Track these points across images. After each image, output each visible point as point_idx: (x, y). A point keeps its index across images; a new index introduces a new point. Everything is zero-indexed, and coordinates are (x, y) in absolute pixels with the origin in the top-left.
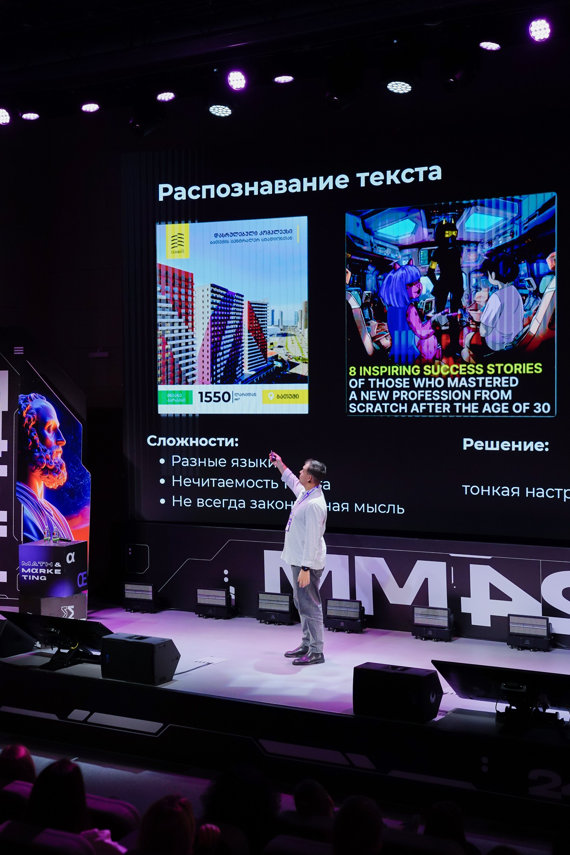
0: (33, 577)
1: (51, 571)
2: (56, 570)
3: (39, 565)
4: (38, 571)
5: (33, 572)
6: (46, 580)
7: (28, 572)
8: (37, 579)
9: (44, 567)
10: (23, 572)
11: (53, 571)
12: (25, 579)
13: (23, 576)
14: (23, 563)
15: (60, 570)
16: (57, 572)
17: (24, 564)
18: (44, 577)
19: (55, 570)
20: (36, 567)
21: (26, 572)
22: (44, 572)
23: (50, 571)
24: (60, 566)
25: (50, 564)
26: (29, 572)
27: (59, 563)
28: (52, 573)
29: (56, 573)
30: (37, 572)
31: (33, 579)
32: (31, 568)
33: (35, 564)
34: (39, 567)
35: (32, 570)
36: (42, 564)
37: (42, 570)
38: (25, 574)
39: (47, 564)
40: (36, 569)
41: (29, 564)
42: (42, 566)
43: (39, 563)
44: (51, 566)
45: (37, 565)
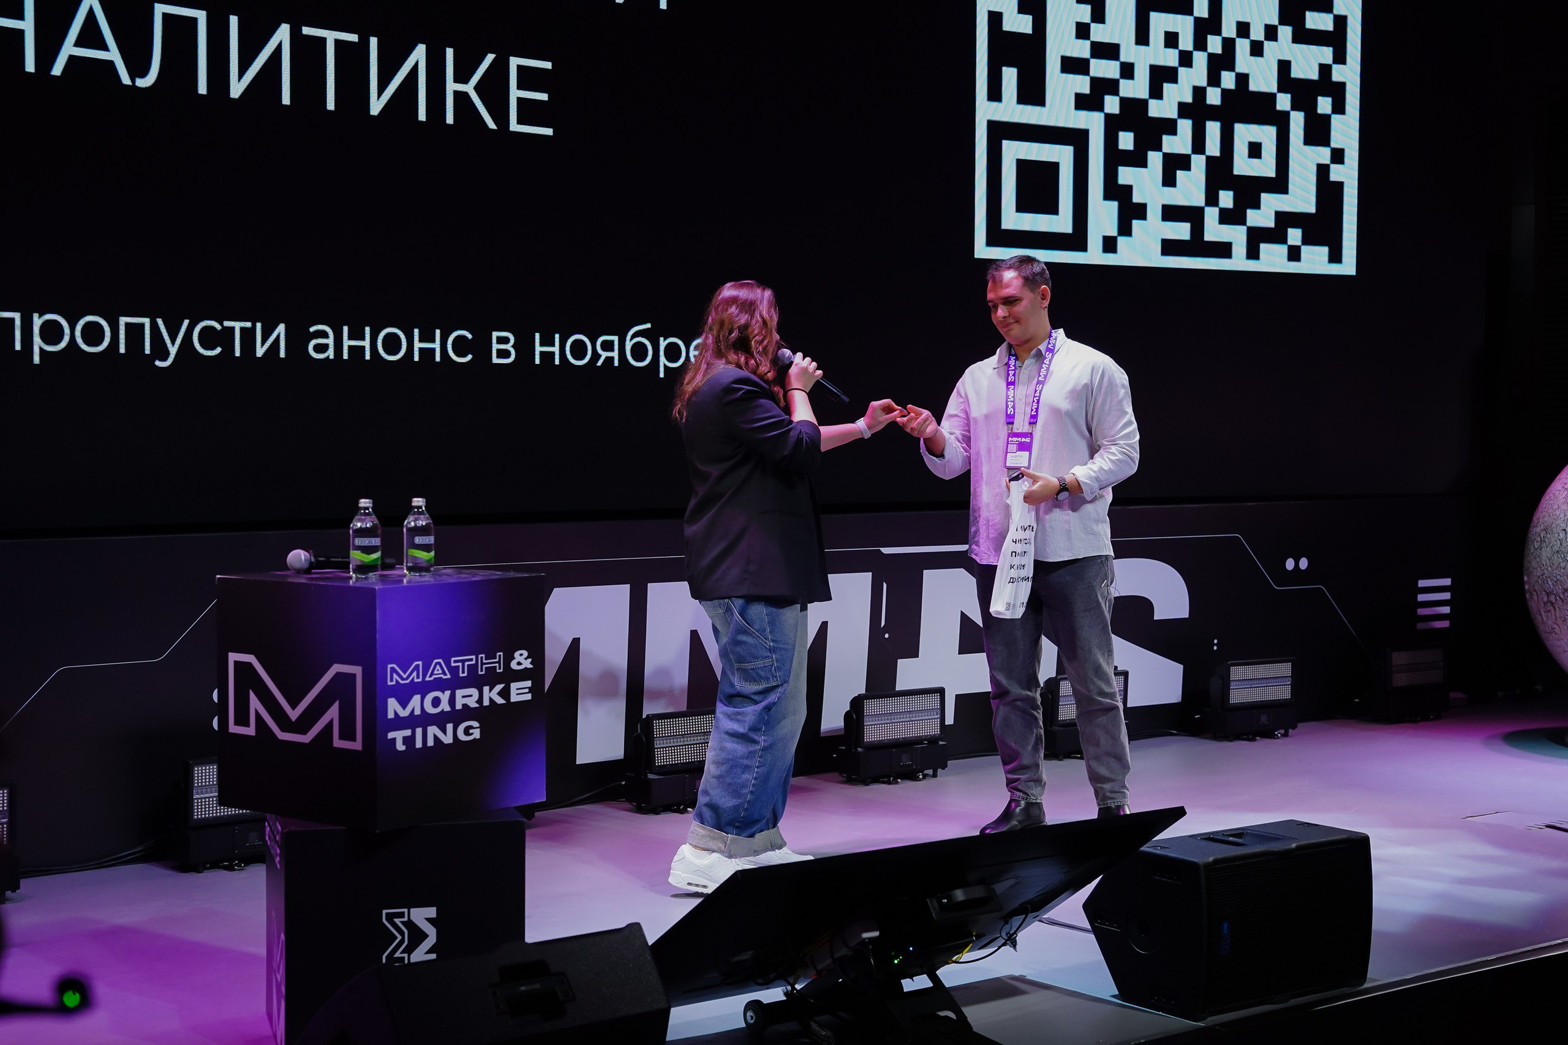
0: (433, 730)
1: (499, 694)
2: (514, 686)
3: (454, 671)
4: (452, 701)
5: (430, 710)
6: (478, 737)
7: (413, 711)
8: (448, 739)
9: (476, 681)
10: (391, 715)
11: (505, 693)
12: (400, 747)
13: (391, 735)
15: (529, 684)
16: (520, 692)
17: (395, 675)
18: (471, 727)
19: (512, 685)
20: (440, 685)
21: (404, 713)
22: (472, 703)
23: (492, 694)
24: (527, 664)
25: (491, 663)
26: (418, 712)
27: (525, 653)
28: (500, 701)
29: (514, 698)
30: (447, 708)
31: (430, 743)
32: (423, 689)
33: (438, 671)
34: (454, 684)
35: (430, 696)
36: (467, 663)
37: (463, 697)
38: (399, 723)
39: (482, 664)
40: (443, 693)
41: (415, 674)
42: (465, 675)
43: (453, 664)
44: (500, 669)
45: (445, 674)
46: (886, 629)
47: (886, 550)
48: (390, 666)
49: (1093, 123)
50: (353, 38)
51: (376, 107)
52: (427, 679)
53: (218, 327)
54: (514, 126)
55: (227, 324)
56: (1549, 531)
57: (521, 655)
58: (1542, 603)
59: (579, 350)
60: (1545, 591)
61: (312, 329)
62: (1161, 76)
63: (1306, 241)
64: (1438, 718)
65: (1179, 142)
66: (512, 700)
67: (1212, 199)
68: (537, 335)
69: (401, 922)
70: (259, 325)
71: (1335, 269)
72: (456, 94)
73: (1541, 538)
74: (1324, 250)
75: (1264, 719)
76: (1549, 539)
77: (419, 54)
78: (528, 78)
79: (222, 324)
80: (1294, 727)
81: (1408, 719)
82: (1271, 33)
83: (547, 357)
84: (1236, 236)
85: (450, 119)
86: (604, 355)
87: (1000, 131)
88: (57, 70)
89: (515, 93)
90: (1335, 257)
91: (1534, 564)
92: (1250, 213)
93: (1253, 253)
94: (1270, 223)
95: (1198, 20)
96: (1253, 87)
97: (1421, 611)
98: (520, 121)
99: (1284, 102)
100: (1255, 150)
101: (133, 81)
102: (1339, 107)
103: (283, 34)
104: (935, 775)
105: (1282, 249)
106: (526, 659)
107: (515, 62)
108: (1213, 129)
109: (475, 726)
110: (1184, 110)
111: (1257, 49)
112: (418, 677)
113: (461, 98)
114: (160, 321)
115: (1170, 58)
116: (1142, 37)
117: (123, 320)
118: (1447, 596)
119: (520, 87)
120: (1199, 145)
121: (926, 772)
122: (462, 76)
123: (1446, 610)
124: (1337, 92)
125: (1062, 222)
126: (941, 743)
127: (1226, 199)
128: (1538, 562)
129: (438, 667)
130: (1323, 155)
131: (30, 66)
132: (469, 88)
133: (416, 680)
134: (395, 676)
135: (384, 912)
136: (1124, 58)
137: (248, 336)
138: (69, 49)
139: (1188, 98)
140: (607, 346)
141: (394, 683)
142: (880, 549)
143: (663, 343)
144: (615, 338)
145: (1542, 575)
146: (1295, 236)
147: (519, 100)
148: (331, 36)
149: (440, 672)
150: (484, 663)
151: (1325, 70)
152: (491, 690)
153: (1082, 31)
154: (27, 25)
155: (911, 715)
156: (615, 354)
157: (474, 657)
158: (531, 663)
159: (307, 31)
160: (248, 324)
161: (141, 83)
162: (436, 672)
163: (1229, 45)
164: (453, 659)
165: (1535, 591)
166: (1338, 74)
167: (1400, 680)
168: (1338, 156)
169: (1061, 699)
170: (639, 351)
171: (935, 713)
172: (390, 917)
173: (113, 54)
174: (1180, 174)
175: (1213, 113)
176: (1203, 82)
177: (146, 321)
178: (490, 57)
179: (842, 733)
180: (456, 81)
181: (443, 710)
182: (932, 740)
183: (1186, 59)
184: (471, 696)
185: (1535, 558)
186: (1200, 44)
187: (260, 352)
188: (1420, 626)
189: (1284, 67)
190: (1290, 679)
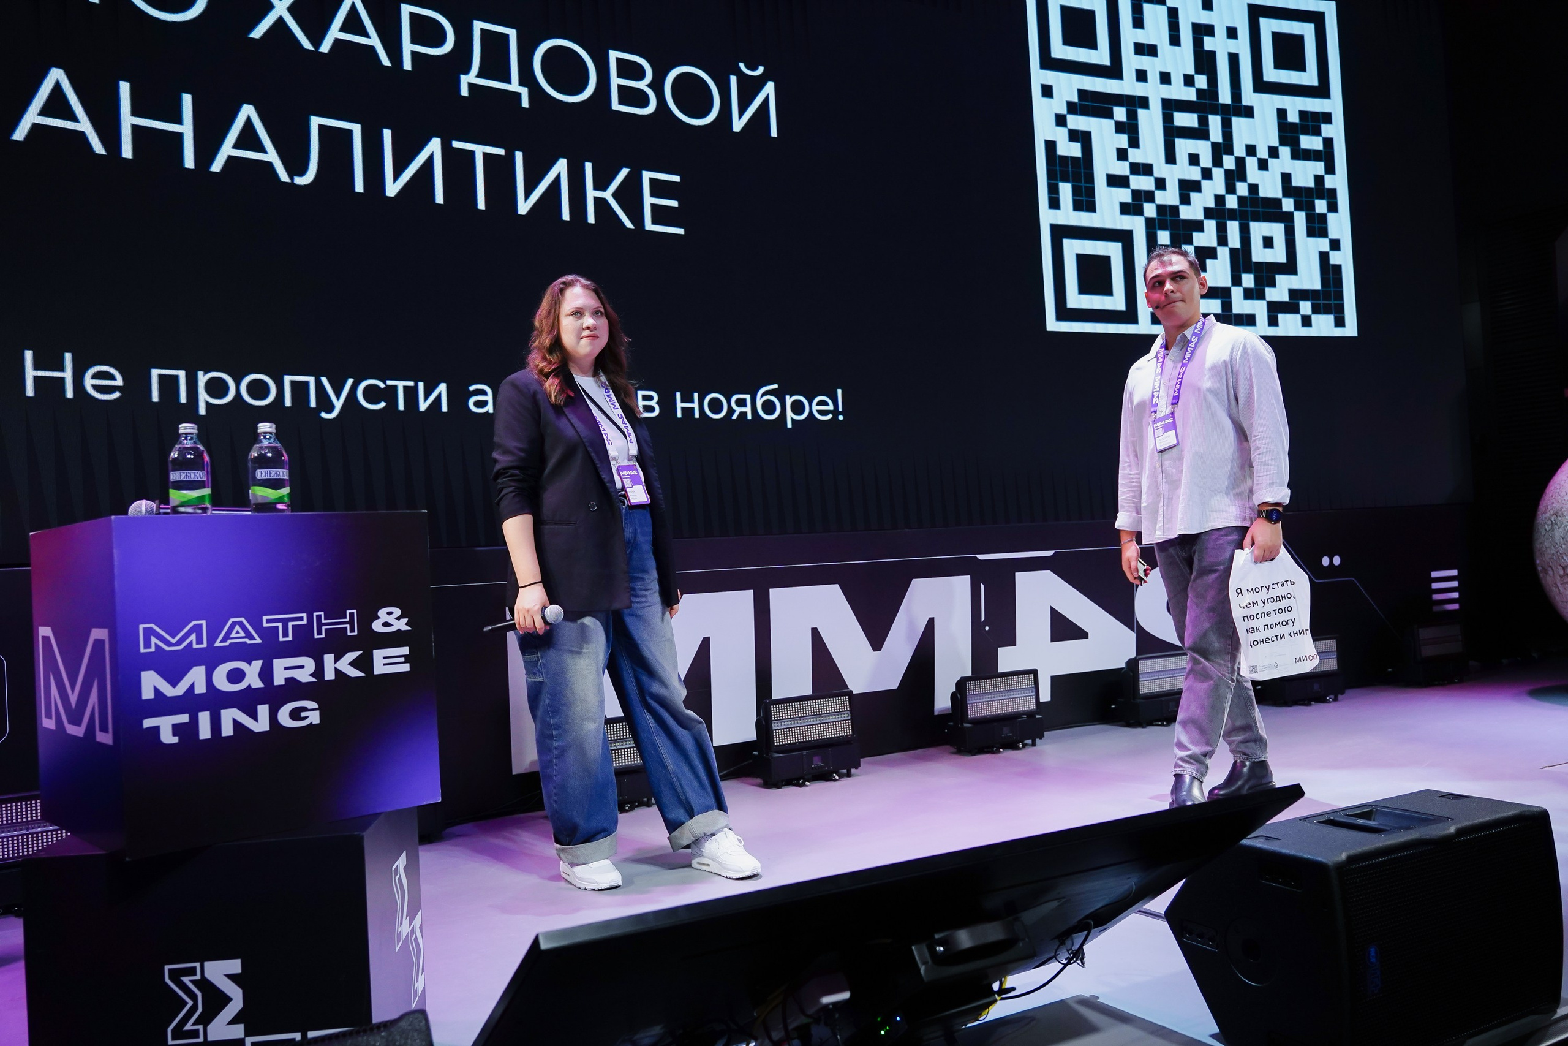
0: (229, 716)
1: (352, 664)
2: (378, 655)
3: (269, 634)
4: (266, 673)
5: (225, 686)
6: (317, 721)
7: (192, 687)
8: (261, 725)
10: (147, 694)
11: (364, 663)
12: (168, 737)
13: (148, 723)
14: (149, 633)
15: (405, 650)
16: (390, 662)
18: (305, 709)
19: (375, 652)
20: (245, 653)
21: (173, 692)
22: (305, 676)
23: (339, 665)
24: (402, 625)
25: (336, 624)
26: (201, 689)
27: (397, 612)
28: (354, 673)
29: (379, 669)
30: (257, 684)
31: (227, 730)
32: (211, 659)
33: (239, 633)
34: (269, 651)
35: (223, 669)
36: (291, 624)
37: (286, 668)
38: (162, 705)
39: (320, 625)
40: (250, 664)
41: (193, 637)
42: (290, 638)
43: (265, 625)
44: (352, 630)
45: (252, 638)
46: (985, 623)
47: (981, 557)
48: (141, 627)
49: (1136, 225)
50: (501, 152)
51: (524, 207)
52: (217, 644)
53: (382, 385)
54: (649, 226)
55: (390, 383)
56: (1559, 514)
57: (390, 613)
58: (1558, 577)
59: (716, 406)
60: (1560, 566)
61: (472, 388)
62: (1188, 188)
63: (1316, 310)
64: (1461, 681)
65: (1207, 237)
66: (376, 672)
67: (1236, 281)
68: (678, 395)
69: (192, 981)
70: (421, 385)
71: (1339, 332)
72: (596, 199)
73: (1552, 521)
74: (1331, 318)
75: (1316, 687)
76: (1560, 521)
77: (561, 167)
78: (658, 188)
79: (385, 383)
80: (1342, 693)
81: (1436, 683)
82: (1274, 152)
83: (688, 412)
84: (1259, 308)
85: (591, 219)
86: (738, 410)
87: (1060, 233)
88: (217, 166)
89: (648, 200)
90: (1340, 322)
91: (1547, 544)
92: (1268, 290)
93: (1273, 322)
94: (1285, 298)
95: (1215, 145)
96: (1262, 194)
97: (1436, 597)
98: (654, 222)
99: (1288, 205)
100: (1268, 242)
101: (292, 178)
102: (1333, 207)
103: (434, 146)
104: (1034, 744)
105: (1297, 318)
106: (398, 619)
107: (647, 176)
108: (1233, 228)
109: (309, 708)
110: (1208, 213)
111: (1263, 165)
112: (200, 641)
113: (600, 203)
114: (324, 380)
115: (1195, 174)
116: (1171, 158)
117: (288, 379)
118: (1455, 584)
119: (653, 195)
120: (1223, 240)
121: (1026, 742)
122: (601, 185)
123: (1456, 595)
124: (1331, 196)
125: (1116, 301)
126: (1038, 716)
127: (1248, 280)
128: (1551, 542)
129: (237, 628)
130: (1323, 244)
131: (189, 162)
132: (608, 195)
133: (195, 646)
134: (154, 640)
135: (167, 968)
136: (1156, 174)
137: (411, 393)
138: (227, 149)
139: (1211, 204)
140: (741, 403)
141: (153, 649)
142: (977, 556)
143: (789, 400)
144: (748, 397)
145: (1557, 552)
146: (1306, 307)
147: (653, 206)
148: (479, 150)
149: (242, 634)
150: (323, 624)
151: (1319, 180)
152: (336, 661)
153: (1122, 155)
154: (186, 129)
155: (1009, 694)
156: (748, 409)
157: (304, 615)
158: (406, 624)
159: (456, 144)
160: (411, 384)
161: (299, 181)
162: (233, 635)
163: (1241, 162)
164: (265, 618)
165: (1551, 567)
166: (1329, 182)
167: (1428, 651)
168: (1335, 245)
169: (1141, 676)
170: (769, 407)
171: (1031, 691)
172: (176, 975)
173: (272, 156)
174: (1209, 262)
175: (1232, 215)
176: (1222, 191)
177: (311, 380)
178: (625, 171)
179: (950, 712)
180: (595, 188)
181: (249, 686)
182: (1030, 714)
183: (1207, 174)
184: (302, 667)
185: (1548, 539)
186: (1217, 162)
187: (423, 406)
188: (1436, 609)
189: (1286, 178)
190: (1336, 653)
